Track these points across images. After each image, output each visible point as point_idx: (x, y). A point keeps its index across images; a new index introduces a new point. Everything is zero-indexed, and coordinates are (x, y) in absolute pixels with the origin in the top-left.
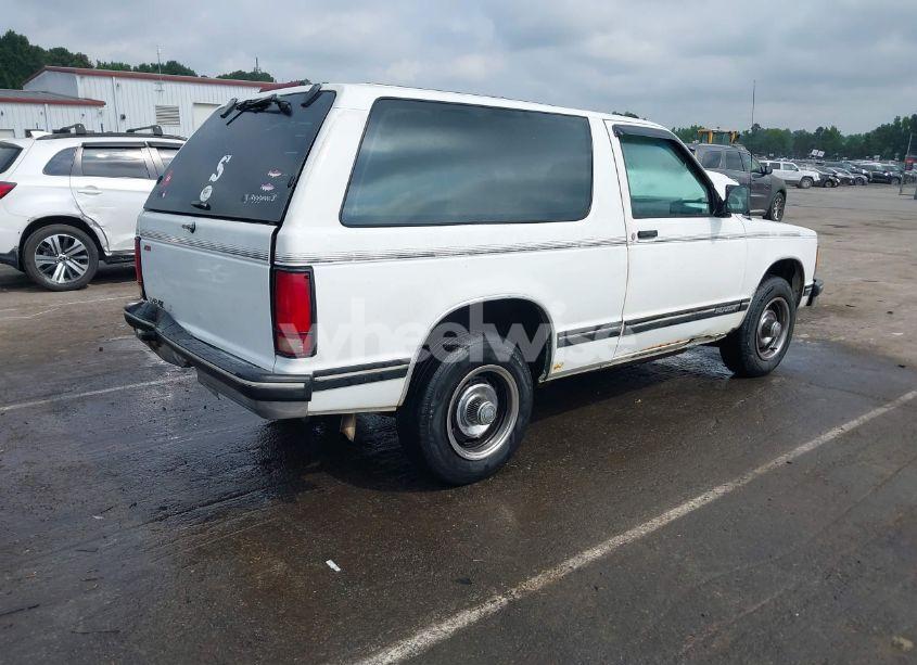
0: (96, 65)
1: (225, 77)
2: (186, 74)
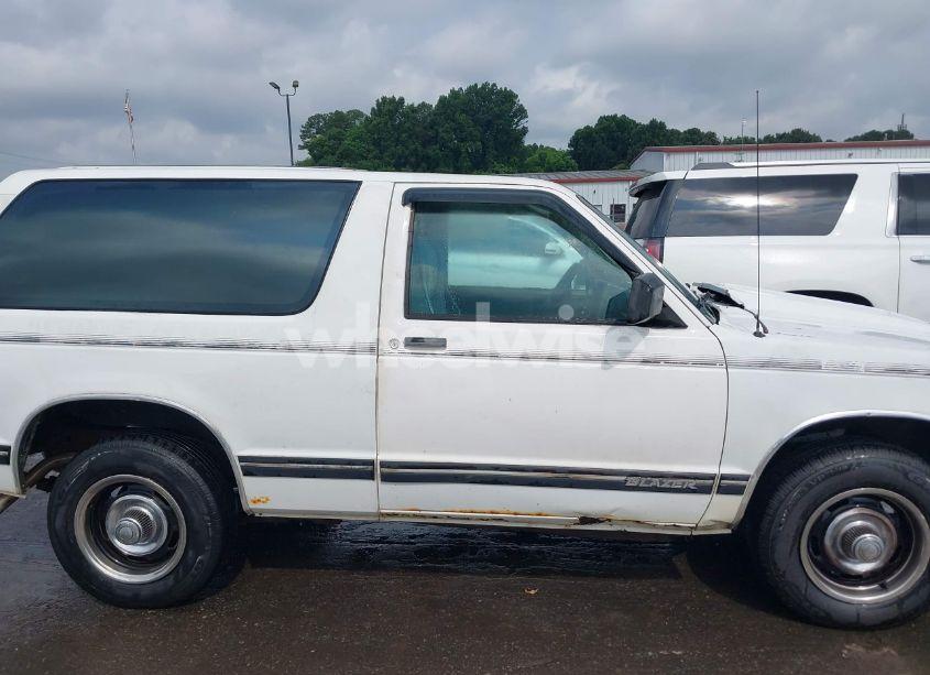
0: (722, 141)
1: (856, 139)
2: (810, 141)
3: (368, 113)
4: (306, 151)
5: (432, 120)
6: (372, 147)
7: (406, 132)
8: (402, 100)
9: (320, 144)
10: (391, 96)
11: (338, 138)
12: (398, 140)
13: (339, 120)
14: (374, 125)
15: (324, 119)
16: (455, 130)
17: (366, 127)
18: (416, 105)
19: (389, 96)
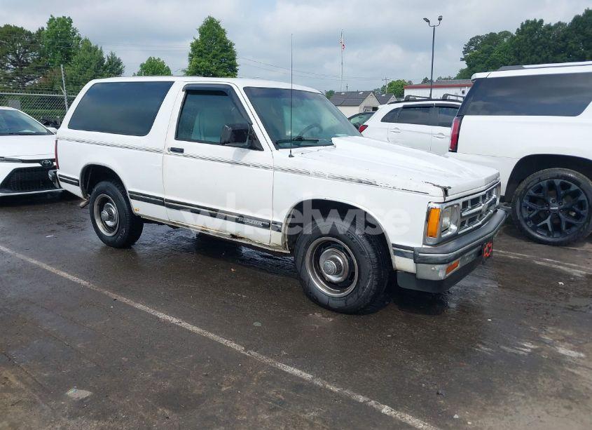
3: (514, 32)
4: (465, 62)
5: (564, 35)
6: (512, 57)
7: (541, 44)
8: (541, 21)
9: (475, 56)
10: (533, 20)
11: (489, 52)
12: (533, 51)
13: (492, 39)
14: (517, 41)
15: (482, 39)
16: (583, 41)
17: (511, 42)
18: (552, 25)
19: (532, 19)
